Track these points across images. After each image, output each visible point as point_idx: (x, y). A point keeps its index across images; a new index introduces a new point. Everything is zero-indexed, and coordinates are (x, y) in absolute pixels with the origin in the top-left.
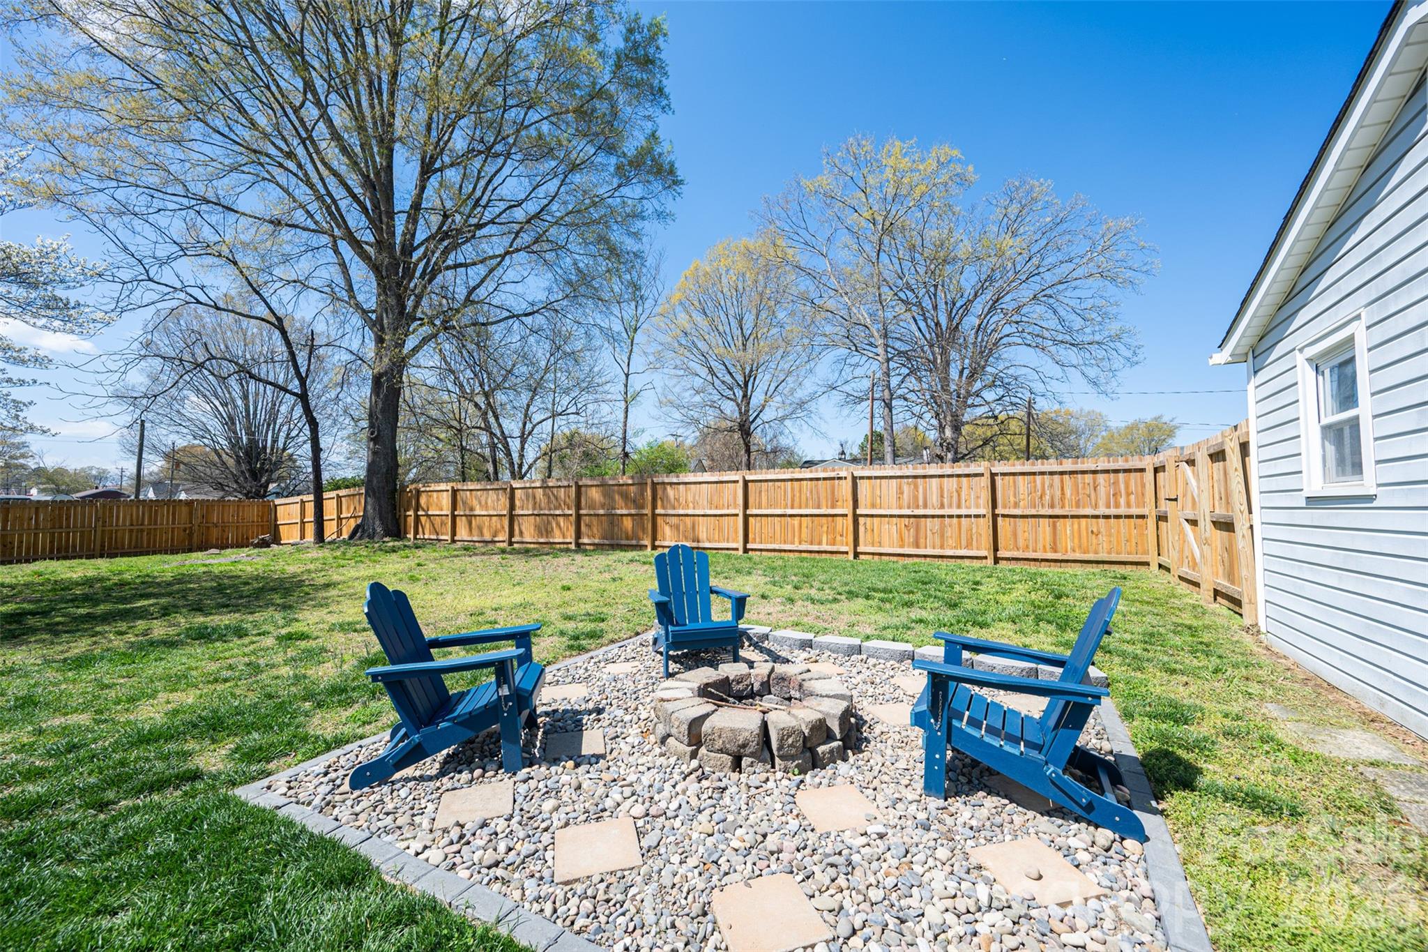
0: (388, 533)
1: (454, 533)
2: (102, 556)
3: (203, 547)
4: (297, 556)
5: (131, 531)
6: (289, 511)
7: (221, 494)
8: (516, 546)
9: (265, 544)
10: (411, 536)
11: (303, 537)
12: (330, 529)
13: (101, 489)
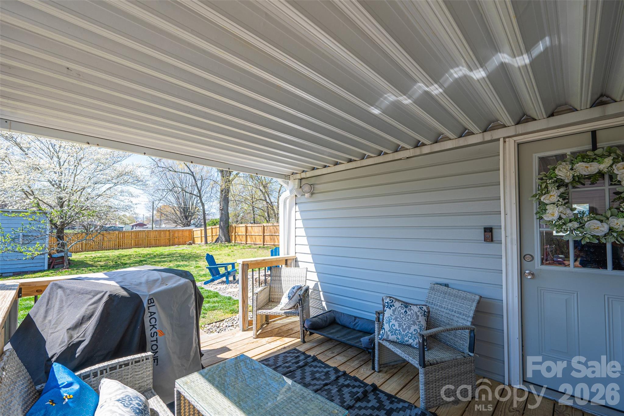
0: (226, 241)
1: (246, 241)
2: (147, 247)
3: (173, 245)
4: (199, 248)
5: (154, 239)
6: (198, 232)
7: (176, 225)
8: (265, 246)
9: (190, 244)
10: (233, 242)
11: (202, 241)
12: (209, 239)
13: (138, 223)
